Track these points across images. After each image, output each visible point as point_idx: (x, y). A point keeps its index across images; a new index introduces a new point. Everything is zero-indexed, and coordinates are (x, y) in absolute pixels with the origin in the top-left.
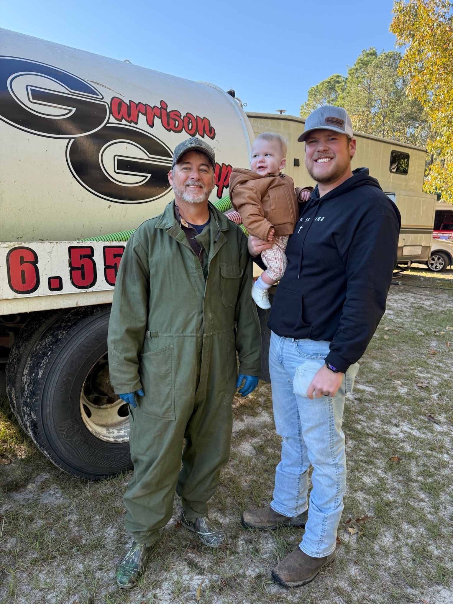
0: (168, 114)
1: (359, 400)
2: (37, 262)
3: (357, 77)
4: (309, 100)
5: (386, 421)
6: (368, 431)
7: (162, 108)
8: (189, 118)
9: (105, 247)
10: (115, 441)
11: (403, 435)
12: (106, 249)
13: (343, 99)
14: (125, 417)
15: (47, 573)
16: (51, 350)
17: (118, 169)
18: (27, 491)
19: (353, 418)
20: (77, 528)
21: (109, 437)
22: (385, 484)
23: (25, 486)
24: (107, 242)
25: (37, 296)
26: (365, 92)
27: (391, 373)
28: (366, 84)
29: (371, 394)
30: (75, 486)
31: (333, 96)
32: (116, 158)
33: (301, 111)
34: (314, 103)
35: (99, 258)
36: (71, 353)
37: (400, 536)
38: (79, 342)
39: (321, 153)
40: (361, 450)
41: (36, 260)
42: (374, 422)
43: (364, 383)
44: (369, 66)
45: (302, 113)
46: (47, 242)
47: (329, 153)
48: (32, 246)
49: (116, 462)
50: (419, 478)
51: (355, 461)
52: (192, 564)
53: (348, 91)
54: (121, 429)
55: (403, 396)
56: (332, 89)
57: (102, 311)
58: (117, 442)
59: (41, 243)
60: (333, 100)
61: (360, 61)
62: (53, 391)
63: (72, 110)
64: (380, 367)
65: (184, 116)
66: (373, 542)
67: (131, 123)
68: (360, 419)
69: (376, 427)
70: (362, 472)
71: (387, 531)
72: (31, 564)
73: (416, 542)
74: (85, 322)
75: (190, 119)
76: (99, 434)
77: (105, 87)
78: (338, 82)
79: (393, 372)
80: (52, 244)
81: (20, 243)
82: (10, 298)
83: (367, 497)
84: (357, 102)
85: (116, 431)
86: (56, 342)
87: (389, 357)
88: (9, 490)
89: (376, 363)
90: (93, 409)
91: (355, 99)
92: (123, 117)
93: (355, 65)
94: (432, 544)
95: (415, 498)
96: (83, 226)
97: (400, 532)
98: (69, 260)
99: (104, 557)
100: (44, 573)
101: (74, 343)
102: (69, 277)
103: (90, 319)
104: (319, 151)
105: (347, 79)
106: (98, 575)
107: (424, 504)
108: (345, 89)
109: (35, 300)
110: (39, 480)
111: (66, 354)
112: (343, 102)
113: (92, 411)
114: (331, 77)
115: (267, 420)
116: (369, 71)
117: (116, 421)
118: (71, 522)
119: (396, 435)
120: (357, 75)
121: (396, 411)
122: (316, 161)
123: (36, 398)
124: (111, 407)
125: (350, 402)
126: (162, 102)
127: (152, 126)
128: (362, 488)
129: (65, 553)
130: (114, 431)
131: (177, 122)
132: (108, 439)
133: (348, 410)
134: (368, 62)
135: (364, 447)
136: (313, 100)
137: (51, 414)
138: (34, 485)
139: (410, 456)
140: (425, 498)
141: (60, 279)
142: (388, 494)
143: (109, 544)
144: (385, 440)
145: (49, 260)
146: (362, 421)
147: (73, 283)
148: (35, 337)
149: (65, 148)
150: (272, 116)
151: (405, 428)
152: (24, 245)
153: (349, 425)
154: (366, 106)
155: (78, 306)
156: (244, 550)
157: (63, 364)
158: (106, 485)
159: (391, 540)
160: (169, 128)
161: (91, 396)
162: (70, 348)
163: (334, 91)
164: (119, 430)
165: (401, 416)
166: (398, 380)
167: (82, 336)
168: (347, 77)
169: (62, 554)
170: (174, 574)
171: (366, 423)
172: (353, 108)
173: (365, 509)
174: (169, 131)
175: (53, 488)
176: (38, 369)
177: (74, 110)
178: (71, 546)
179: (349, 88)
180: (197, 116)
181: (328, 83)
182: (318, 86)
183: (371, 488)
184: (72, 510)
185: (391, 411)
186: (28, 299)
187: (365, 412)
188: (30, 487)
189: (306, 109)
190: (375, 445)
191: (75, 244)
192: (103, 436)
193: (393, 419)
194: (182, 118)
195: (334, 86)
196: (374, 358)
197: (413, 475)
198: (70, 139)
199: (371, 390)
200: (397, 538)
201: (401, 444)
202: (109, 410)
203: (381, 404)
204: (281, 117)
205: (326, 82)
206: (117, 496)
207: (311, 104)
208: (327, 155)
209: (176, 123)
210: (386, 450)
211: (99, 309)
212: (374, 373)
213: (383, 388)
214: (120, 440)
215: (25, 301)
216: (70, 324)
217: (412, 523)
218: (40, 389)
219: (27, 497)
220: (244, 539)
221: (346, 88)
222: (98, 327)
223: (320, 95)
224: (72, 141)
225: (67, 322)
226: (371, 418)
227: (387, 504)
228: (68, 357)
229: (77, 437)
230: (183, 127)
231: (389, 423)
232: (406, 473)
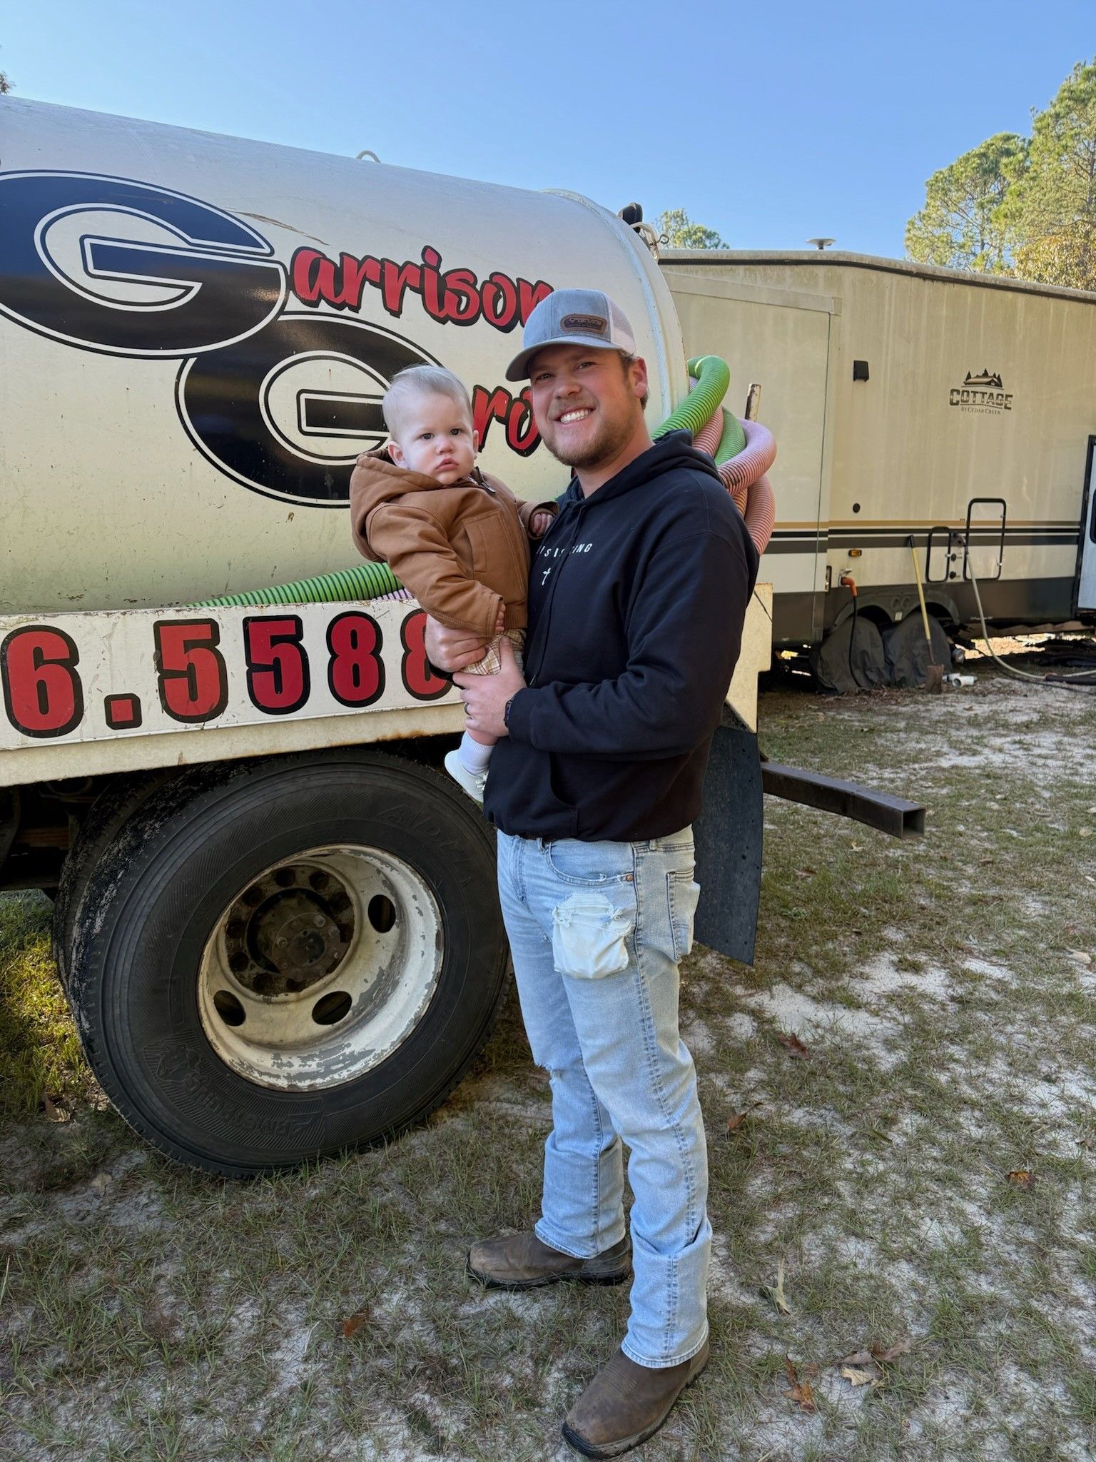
0: (442, 280)
1: (959, 1002)
2: (77, 661)
3: (1059, 137)
4: (928, 204)
5: (1024, 1065)
6: (966, 1091)
7: (426, 264)
8: (496, 284)
9: (246, 621)
10: (289, 1086)
11: (1064, 1109)
12: (250, 624)
13: (1018, 196)
14: (329, 1026)
15: (76, 1406)
16: (125, 866)
17: (308, 425)
18: (89, 1192)
19: (933, 1052)
20: (171, 1299)
21: (278, 1077)
22: (980, 1245)
23: (87, 1179)
24: (256, 609)
25: (79, 741)
26: (1081, 172)
27: (1066, 930)
28: (1083, 154)
29: (1001, 986)
30: (196, 1190)
31: (993, 190)
32: (304, 397)
33: (907, 235)
34: (944, 211)
35: (232, 647)
36: (170, 875)
37: (988, 1401)
38: (191, 850)
39: (564, 401)
40: (933, 1143)
41: (74, 658)
42: (987, 1065)
43: (984, 956)
44: (1090, 105)
45: (908, 239)
46: (101, 613)
47: (582, 399)
48: (63, 622)
49: (290, 1138)
50: (1082, 1237)
51: (909, 1175)
52: (420, 1422)
53: (1032, 174)
54: (311, 1057)
55: (1090, 995)
56: (991, 171)
57: (250, 773)
58: (296, 1090)
59: (86, 614)
60: (992, 201)
61: (1066, 94)
62: (128, 966)
63: (191, 288)
64: (1041, 912)
65: (485, 283)
66: (907, 1411)
67: (341, 309)
68: (952, 1056)
69: (990, 1081)
70: (923, 1208)
71: (954, 1384)
72: (47, 1379)
73: (1029, 1427)
74: (207, 799)
75: (500, 288)
76: (250, 1067)
77: (280, 224)
78: (1008, 153)
79: (1074, 927)
80: (113, 619)
81: (32, 616)
82: (12, 747)
83: (921, 1281)
84: (1058, 200)
85: (296, 1062)
86: (138, 847)
87: (1073, 886)
88: (50, 1188)
89: (1034, 901)
90: (252, 1003)
91: (1052, 194)
92: (321, 297)
93: (1054, 106)
94: (1077, 1435)
95: (1055, 1296)
96: (229, 564)
97: (990, 1392)
98: (155, 654)
99: (214, 1378)
100: (70, 1405)
101: (179, 852)
102: (158, 694)
103: (219, 792)
104: (559, 398)
105: (1030, 143)
106: (189, 1424)
107: (1081, 1313)
108: (1027, 170)
109: (73, 751)
110: (123, 1166)
111: (158, 878)
112: (1019, 204)
113: (246, 1010)
114: (989, 142)
115: (701, 1045)
116: (1090, 118)
117: (306, 1035)
118: (162, 1282)
119: (1043, 1105)
120: (1060, 129)
121: (1057, 1038)
122: (558, 419)
123: (89, 980)
124: (299, 1000)
125: (935, 1008)
126: (427, 251)
127: (396, 313)
128: (913, 1253)
129: (128, 1360)
130: (291, 1061)
131: (464, 299)
132: (273, 1081)
133: (923, 1030)
134: (1088, 93)
135: (942, 1136)
136: (938, 203)
137: (126, 1018)
138: (108, 1178)
139: (1068, 1171)
140: (1086, 1297)
141: (134, 701)
142: (982, 1276)
143: (235, 1348)
144: (1005, 1120)
145: (107, 655)
146: (956, 1061)
147: (167, 708)
148: (109, 831)
149: (174, 380)
150: (794, 257)
151: (1074, 1089)
152: (42, 621)
153: (918, 1071)
154: (1081, 211)
155: (184, 762)
156: (557, 1397)
157: (153, 901)
158: (266, 1190)
159: (962, 1412)
160: (442, 315)
161: (246, 973)
162: (169, 863)
163: (996, 178)
164: (304, 1059)
165: (1067, 1052)
166: (1084, 951)
167: (197, 834)
168: (1031, 138)
169: (120, 1361)
170: (369, 1442)
171: (965, 1067)
172: (1047, 216)
173: (909, 1314)
174: (443, 321)
175: (148, 1189)
176: (95, 913)
177: (197, 286)
178: (146, 1343)
179: (1036, 167)
180: (518, 280)
181: (980, 158)
182: (952, 167)
183: (934, 1256)
184: (173, 1251)
185: (1045, 1038)
186: (59, 750)
187: (970, 1037)
188: (97, 1183)
189: (920, 229)
190: (976, 1133)
191: (170, 615)
192: (261, 1073)
193: (1043, 1061)
194: (478, 287)
195: (997, 162)
196: (1032, 887)
197: (1066, 1229)
198: (186, 358)
199: (1000, 976)
200: (978, 1408)
201: (1051, 1136)
202: (291, 1006)
203: (1019, 1016)
204: (819, 258)
205: (974, 156)
206: (283, 1222)
207: (934, 216)
208: (580, 403)
209: (460, 301)
210: (1005, 1148)
211: (242, 768)
212: (1021, 927)
213: (1038, 971)
214: (304, 1084)
215: (51, 753)
216: (172, 804)
217: (1031, 1367)
218: (97, 959)
219: (87, 1206)
220: (565, 1369)
221: (1028, 168)
222: (237, 814)
223: (958, 191)
224: (191, 361)
225: (167, 801)
226: (982, 1054)
227: (971, 1306)
228: (163, 885)
229: (190, 1075)
230: (481, 310)
231: (1031, 1070)
232: (1046, 1220)
